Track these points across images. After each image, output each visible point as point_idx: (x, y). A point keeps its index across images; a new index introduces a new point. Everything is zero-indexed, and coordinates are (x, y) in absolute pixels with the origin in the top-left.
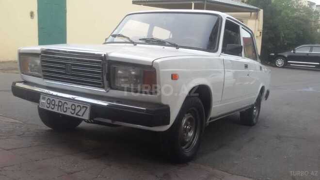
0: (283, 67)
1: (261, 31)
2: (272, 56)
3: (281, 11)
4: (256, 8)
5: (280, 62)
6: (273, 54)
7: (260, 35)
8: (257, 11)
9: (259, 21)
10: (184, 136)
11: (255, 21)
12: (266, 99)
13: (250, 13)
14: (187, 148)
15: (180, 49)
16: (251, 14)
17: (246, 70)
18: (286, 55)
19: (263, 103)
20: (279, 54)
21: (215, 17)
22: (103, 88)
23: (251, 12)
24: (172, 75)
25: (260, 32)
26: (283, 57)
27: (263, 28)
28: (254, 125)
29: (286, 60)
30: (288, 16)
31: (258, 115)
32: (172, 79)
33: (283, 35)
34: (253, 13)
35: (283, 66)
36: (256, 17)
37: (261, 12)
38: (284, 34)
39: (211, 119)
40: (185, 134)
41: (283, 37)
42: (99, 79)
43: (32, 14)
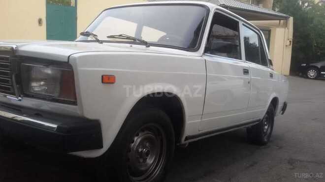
0: (316, 79)
1: (292, 40)
2: (304, 66)
3: (312, 19)
4: (285, 15)
5: (312, 73)
6: (305, 65)
7: (290, 45)
8: (286, 19)
9: (288, 29)
10: (139, 162)
11: (284, 29)
12: (283, 114)
13: (278, 21)
14: (145, 179)
15: (151, 47)
16: (280, 22)
17: (246, 77)
18: (319, 65)
19: (279, 118)
20: (311, 64)
21: (201, 8)
22: (13, 94)
23: (280, 20)
24: (102, 76)
25: (290, 41)
26: (315, 68)
27: (293, 37)
28: (264, 144)
29: (319, 70)
30: (321, 25)
31: (271, 133)
32: (103, 82)
33: (315, 45)
34: (282, 21)
35: (316, 77)
36: (286, 25)
37: (291, 19)
38: (317, 43)
39: (187, 138)
40: (141, 160)
41: (315, 46)
42: (7, 82)
43: (40, 21)
